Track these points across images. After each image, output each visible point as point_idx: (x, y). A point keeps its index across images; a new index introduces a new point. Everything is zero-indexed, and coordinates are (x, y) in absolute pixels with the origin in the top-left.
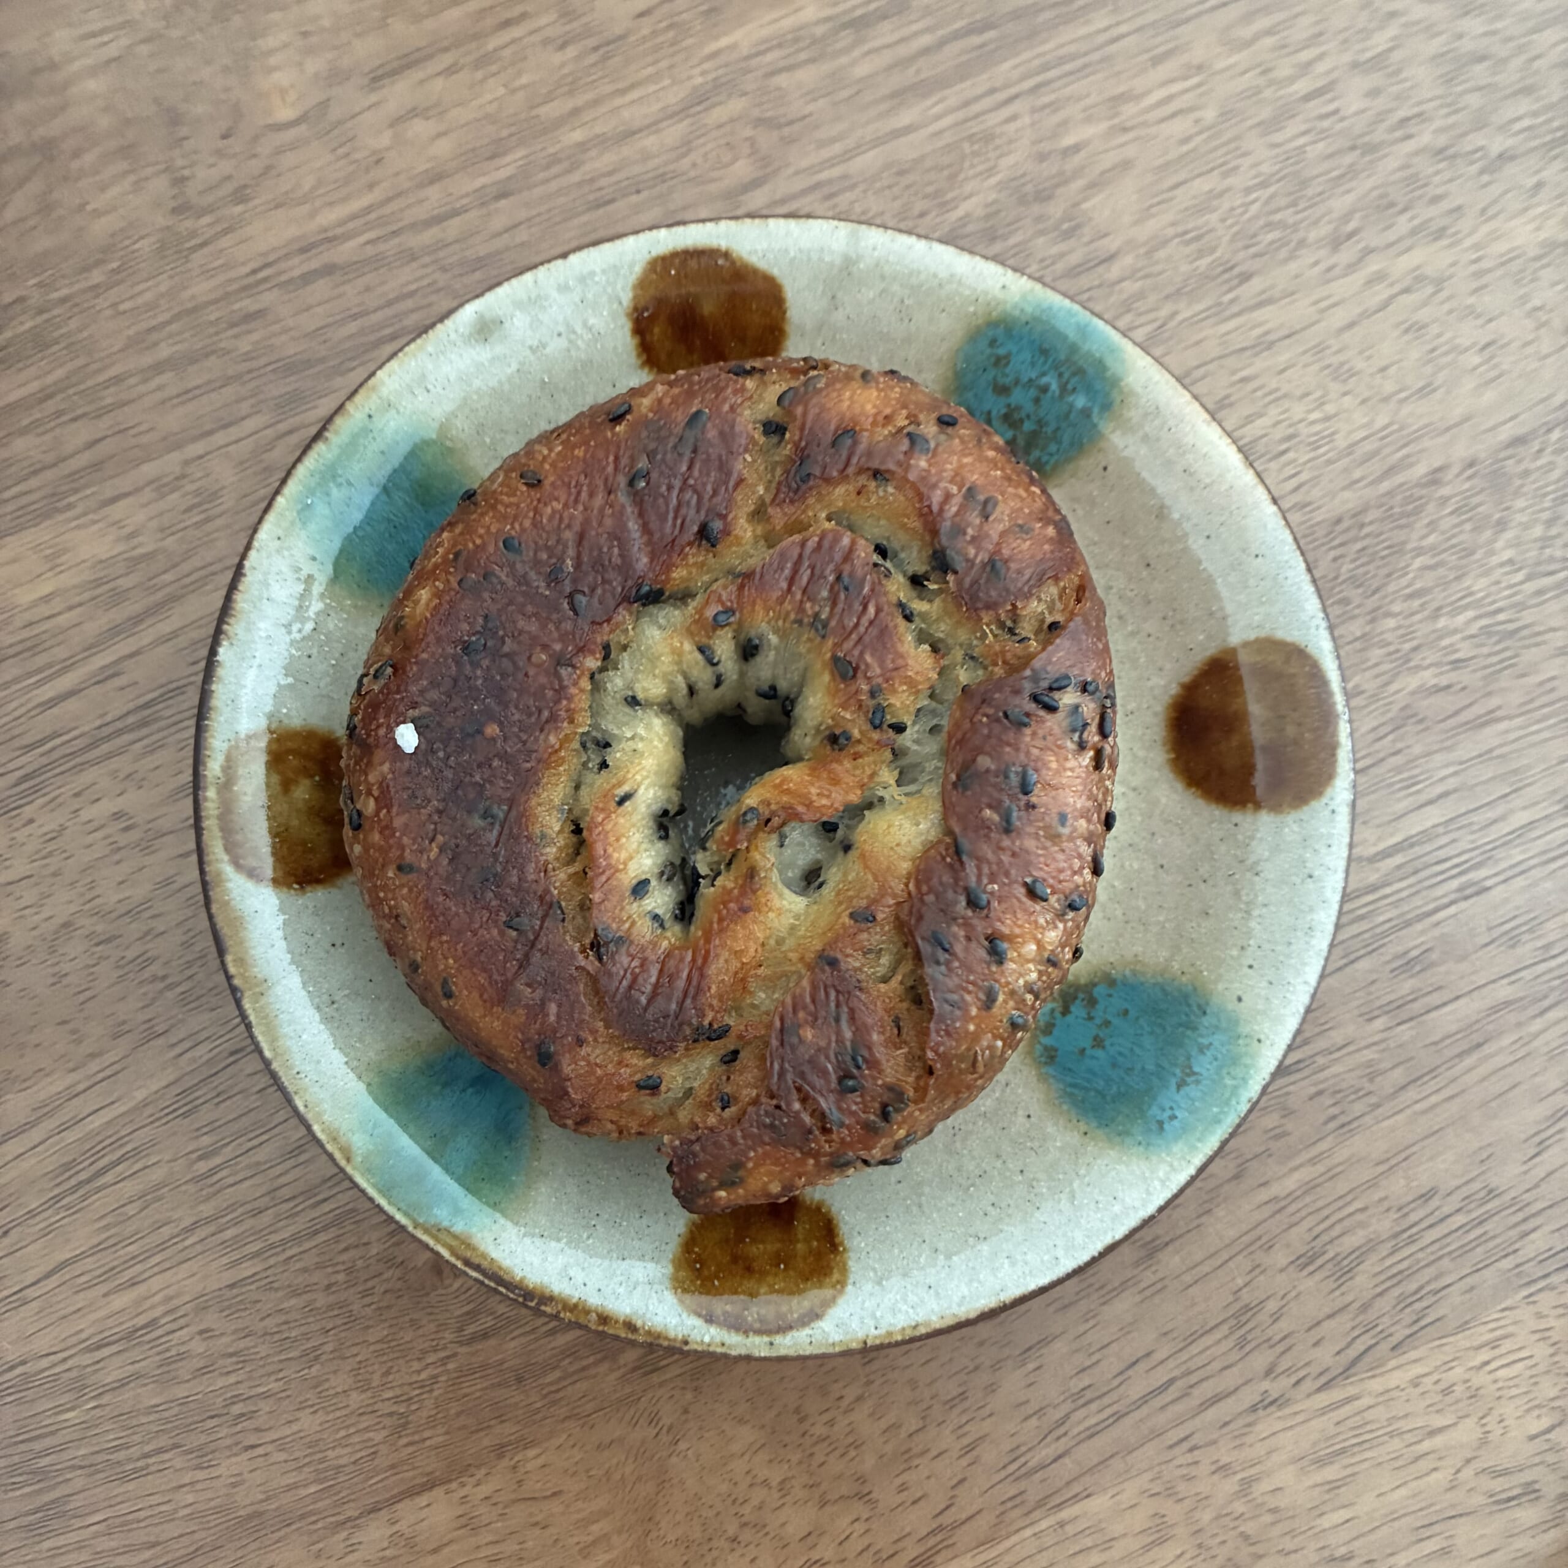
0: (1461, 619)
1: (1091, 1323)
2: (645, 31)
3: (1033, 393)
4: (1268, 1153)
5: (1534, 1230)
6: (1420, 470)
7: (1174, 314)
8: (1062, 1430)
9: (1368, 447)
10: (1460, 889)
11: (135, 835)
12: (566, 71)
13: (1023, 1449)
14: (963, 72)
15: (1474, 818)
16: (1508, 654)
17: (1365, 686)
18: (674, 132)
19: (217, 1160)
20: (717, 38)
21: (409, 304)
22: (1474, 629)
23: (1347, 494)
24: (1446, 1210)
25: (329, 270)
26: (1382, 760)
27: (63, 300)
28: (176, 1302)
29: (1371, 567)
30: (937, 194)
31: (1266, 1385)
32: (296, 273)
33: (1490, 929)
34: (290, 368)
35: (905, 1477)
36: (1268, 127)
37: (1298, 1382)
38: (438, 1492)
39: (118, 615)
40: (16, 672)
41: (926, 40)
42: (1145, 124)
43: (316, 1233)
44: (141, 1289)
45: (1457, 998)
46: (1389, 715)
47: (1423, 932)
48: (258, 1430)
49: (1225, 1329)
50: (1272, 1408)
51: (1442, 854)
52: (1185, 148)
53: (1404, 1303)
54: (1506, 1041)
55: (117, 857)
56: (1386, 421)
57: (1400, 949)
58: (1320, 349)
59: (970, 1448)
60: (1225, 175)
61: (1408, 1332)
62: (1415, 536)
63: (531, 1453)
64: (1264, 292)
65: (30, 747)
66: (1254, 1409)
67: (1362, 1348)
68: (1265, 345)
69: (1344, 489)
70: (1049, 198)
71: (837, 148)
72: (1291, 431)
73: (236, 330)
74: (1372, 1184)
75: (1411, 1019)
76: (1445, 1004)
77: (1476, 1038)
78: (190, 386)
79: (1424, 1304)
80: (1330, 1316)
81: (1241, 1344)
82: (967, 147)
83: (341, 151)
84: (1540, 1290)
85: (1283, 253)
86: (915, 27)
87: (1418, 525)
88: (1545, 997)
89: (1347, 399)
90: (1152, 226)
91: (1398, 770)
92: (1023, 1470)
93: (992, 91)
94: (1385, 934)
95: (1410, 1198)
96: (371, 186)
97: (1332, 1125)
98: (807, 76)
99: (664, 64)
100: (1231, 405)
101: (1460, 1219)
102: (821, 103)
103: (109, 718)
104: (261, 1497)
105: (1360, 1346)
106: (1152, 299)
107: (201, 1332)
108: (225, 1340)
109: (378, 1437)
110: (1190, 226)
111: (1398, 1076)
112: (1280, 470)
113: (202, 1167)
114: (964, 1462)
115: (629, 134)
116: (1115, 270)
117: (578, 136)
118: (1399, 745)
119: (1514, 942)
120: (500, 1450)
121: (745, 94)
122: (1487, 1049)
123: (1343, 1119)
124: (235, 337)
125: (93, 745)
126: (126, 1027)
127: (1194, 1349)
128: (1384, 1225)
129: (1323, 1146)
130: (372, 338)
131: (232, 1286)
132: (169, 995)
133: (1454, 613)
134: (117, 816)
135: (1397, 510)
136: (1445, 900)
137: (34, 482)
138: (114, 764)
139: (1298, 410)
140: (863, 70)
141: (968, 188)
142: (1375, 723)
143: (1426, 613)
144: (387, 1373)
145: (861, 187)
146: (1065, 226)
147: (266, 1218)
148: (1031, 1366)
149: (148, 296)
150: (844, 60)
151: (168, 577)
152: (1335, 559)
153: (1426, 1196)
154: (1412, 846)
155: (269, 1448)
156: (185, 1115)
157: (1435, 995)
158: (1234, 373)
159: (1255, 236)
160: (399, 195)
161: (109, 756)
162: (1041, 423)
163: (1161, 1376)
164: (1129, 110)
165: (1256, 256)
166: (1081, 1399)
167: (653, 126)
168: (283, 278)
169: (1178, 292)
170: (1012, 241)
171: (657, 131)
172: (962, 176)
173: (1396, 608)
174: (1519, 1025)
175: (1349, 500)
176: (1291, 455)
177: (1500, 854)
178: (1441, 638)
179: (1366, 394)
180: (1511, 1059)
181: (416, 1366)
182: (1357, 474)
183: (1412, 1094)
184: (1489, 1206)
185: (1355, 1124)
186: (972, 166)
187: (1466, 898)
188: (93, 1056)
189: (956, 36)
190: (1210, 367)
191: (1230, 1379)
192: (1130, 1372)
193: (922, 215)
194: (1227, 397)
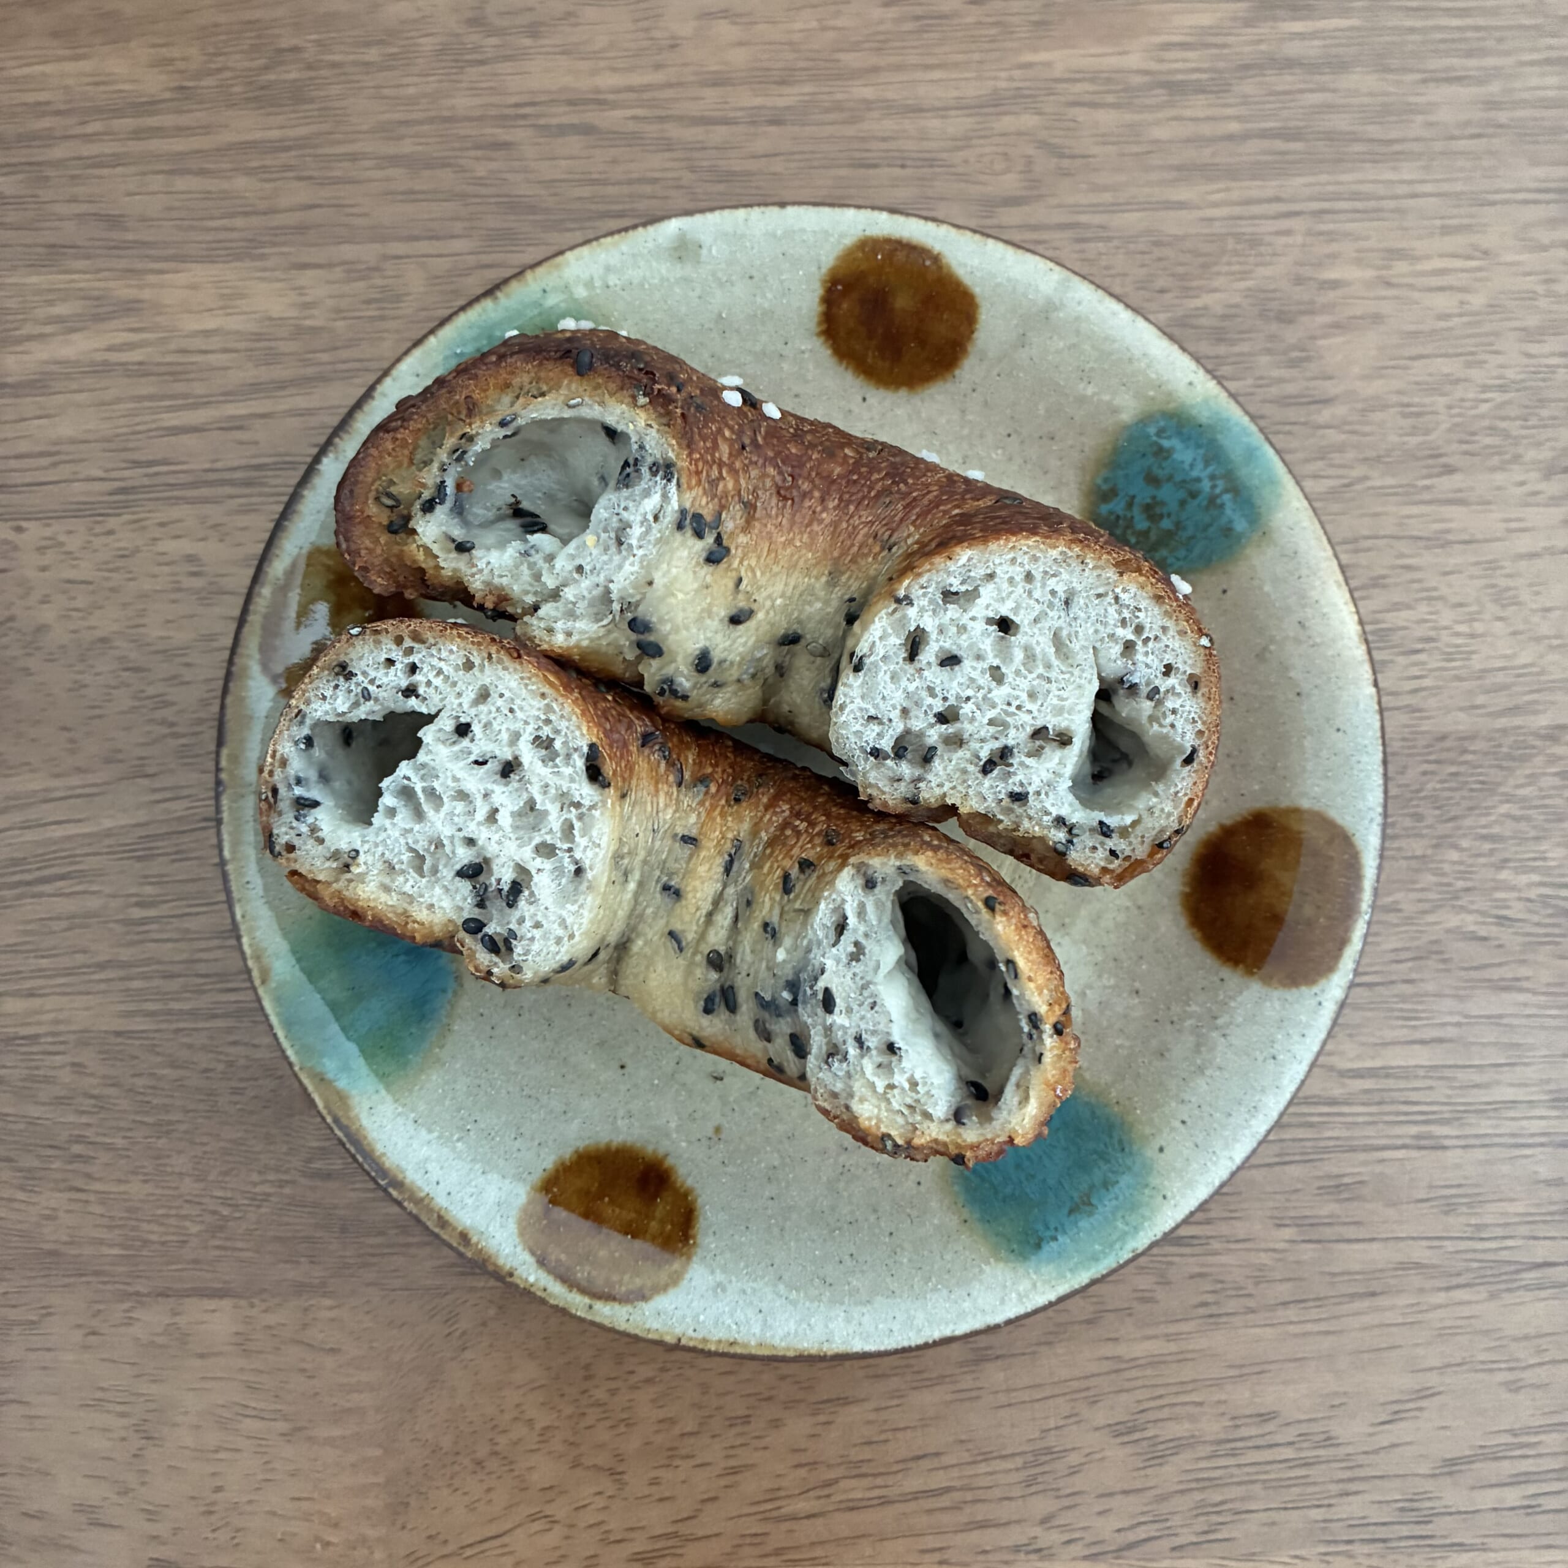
0: (1524, 879)
1: (895, 1402)
2: (970, 20)
3: (1182, 494)
4: (1128, 1312)
5: (1356, 1493)
6: (1543, 721)
7: (1366, 478)
8: (826, 1491)
9: (1500, 678)
10: (1418, 1137)
11: (198, 583)
12: (882, 28)
13: (782, 1493)
14: (1257, 171)
15: (1461, 1075)
16: (1557, 931)
17: (1403, 906)
18: (958, 124)
19: (152, 913)
20: (1035, 50)
21: (648, 189)
22: (1533, 893)
23: (1461, 716)
24: (1279, 1438)
25: (587, 130)
26: (1392, 982)
27: (334, 65)
28: (62, 1028)
29: (1457, 795)
30: (1182, 277)
31: (1038, 1531)
32: (554, 121)
33: (1431, 1187)
34: (514, 206)
35: (660, 1473)
36: (1530, 335)
37: (1069, 1542)
38: (226, 1303)
39: (265, 374)
40: (151, 390)
41: (1234, 127)
42: (1411, 286)
43: (215, 1016)
44: (36, 1003)
45: (1373, 1240)
46: (1416, 943)
47: (1365, 1163)
48: (89, 1176)
49: (1019, 1461)
50: (1033, 1556)
51: (1414, 1096)
52: (1442, 324)
53: (1202, 1509)
54: (1402, 1301)
55: (173, 596)
56: (1529, 660)
57: (1335, 1171)
58: (1492, 566)
59: (734, 1471)
60: (1469, 365)
61: (1194, 1539)
62: (1512, 782)
63: (328, 1302)
64: (1460, 490)
65: (137, 464)
66: (1017, 1549)
67: (1144, 1536)
68: (1440, 541)
69: (1461, 709)
70: (1290, 322)
71: (1107, 197)
72: (1432, 634)
73: (479, 153)
74: (1217, 1383)
75: (1318, 1241)
76: (1358, 1241)
77: (1375, 1286)
78: (417, 188)
79: (1220, 1519)
80: (1125, 1492)
81: (1030, 1482)
82: (1231, 244)
83: (642, 24)
84: (1337, 1553)
85: (1495, 461)
86: (1230, 111)
87: (1518, 772)
88: (1459, 1274)
89: (1499, 624)
90: (1376, 387)
91: (1404, 998)
92: (775, 1514)
93: (1277, 199)
94: (1326, 1150)
95: (1248, 1412)
96: (658, 67)
97: (1202, 1311)
98: (1108, 119)
99: (976, 56)
100: (1384, 586)
101: (1288, 1453)
102: (1111, 149)
103: (219, 465)
104: (65, 1238)
105: (1142, 1533)
106: (1351, 455)
107: (74, 1064)
108: (94, 1081)
109: (195, 1229)
110: (1416, 400)
111: (1284, 1291)
112: (1407, 667)
113: (137, 913)
114: (723, 1482)
115: (918, 110)
116: (1326, 415)
117: (868, 93)
118: (1414, 976)
119: (1450, 1208)
120: (300, 1289)
121: (1040, 113)
122: (1382, 1301)
123: (1214, 1310)
124: (477, 159)
125: (194, 485)
126: (120, 756)
127: (983, 1468)
128: (1212, 1427)
129: (1184, 1327)
130: (602, 207)
131: (118, 1034)
132: (174, 743)
133: (1518, 871)
134: (191, 559)
135: (1505, 750)
136: (1400, 1142)
137: (239, 222)
138: (208, 509)
139: (1446, 617)
140: (1160, 133)
141: (1216, 283)
142: (1399, 945)
143: (1493, 859)
144: (226, 1173)
145: (1116, 243)
146: (1295, 354)
147: (174, 985)
148: (822, 1418)
149: (411, 90)
150: (1148, 117)
151: (325, 357)
152: (1425, 773)
153: (1265, 1417)
154: (1387, 1076)
155: (92, 1197)
156: (139, 859)
157: (1352, 1228)
158: (1402, 556)
159: (1473, 434)
160: (680, 84)
161: (206, 501)
162: (1178, 525)
163: (939, 1480)
164: (1401, 267)
165: (1466, 453)
166: (857, 1470)
167: (942, 111)
168: (542, 122)
169: (1378, 459)
170: (1237, 349)
171: (943, 117)
172: (1216, 269)
173: (1465, 843)
174: (1421, 1290)
175: (1462, 722)
176: (1422, 657)
177: (1472, 1119)
178: (1496, 889)
179: (1521, 627)
180: (1400, 1320)
181: (255, 1177)
182: (1480, 700)
183: (1291, 1313)
184: (1321, 1452)
185: (1224, 1319)
186: (1229, 264)
187: (1420, 1148)
188: (79, 770)
189: (1264, 134)
190: (1380, 543)
191: (1005, 1511)
192: (911, 1464)
193: (1162, 291)
194: (1384, 577)
